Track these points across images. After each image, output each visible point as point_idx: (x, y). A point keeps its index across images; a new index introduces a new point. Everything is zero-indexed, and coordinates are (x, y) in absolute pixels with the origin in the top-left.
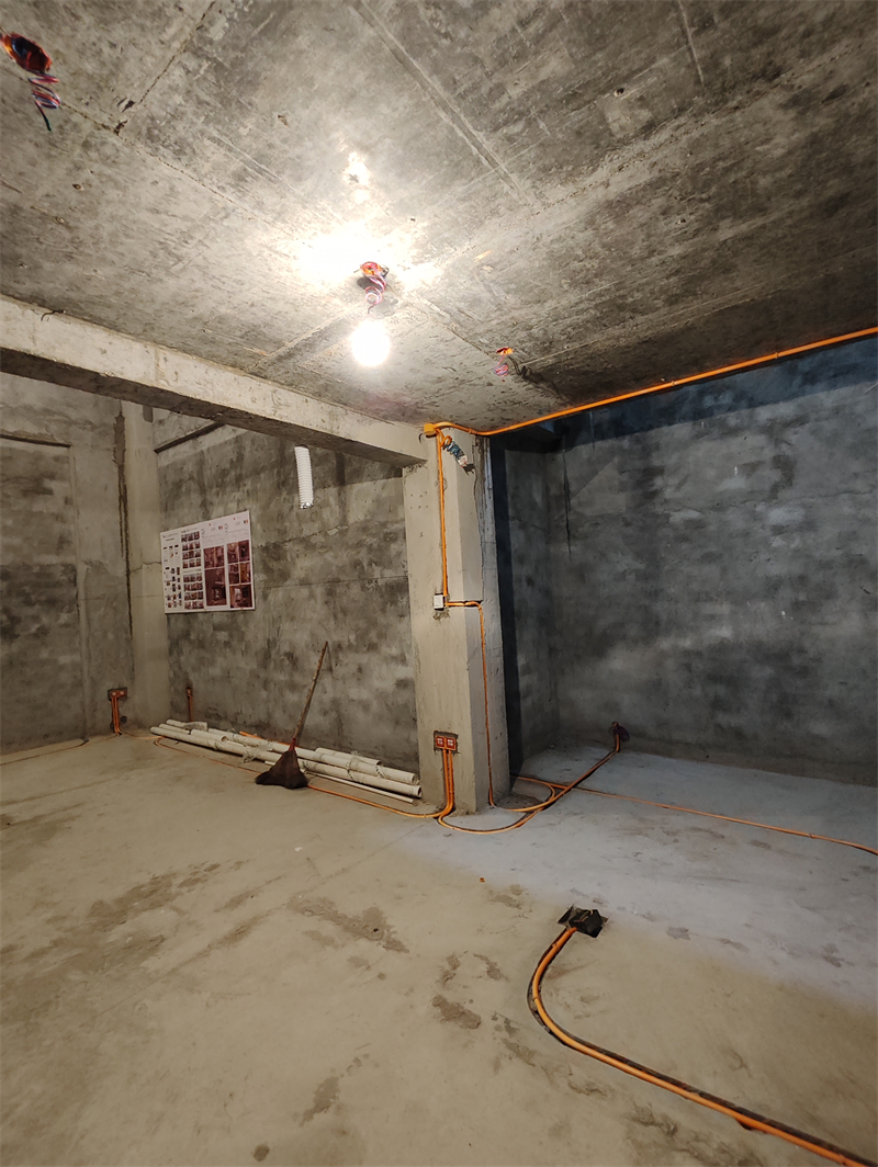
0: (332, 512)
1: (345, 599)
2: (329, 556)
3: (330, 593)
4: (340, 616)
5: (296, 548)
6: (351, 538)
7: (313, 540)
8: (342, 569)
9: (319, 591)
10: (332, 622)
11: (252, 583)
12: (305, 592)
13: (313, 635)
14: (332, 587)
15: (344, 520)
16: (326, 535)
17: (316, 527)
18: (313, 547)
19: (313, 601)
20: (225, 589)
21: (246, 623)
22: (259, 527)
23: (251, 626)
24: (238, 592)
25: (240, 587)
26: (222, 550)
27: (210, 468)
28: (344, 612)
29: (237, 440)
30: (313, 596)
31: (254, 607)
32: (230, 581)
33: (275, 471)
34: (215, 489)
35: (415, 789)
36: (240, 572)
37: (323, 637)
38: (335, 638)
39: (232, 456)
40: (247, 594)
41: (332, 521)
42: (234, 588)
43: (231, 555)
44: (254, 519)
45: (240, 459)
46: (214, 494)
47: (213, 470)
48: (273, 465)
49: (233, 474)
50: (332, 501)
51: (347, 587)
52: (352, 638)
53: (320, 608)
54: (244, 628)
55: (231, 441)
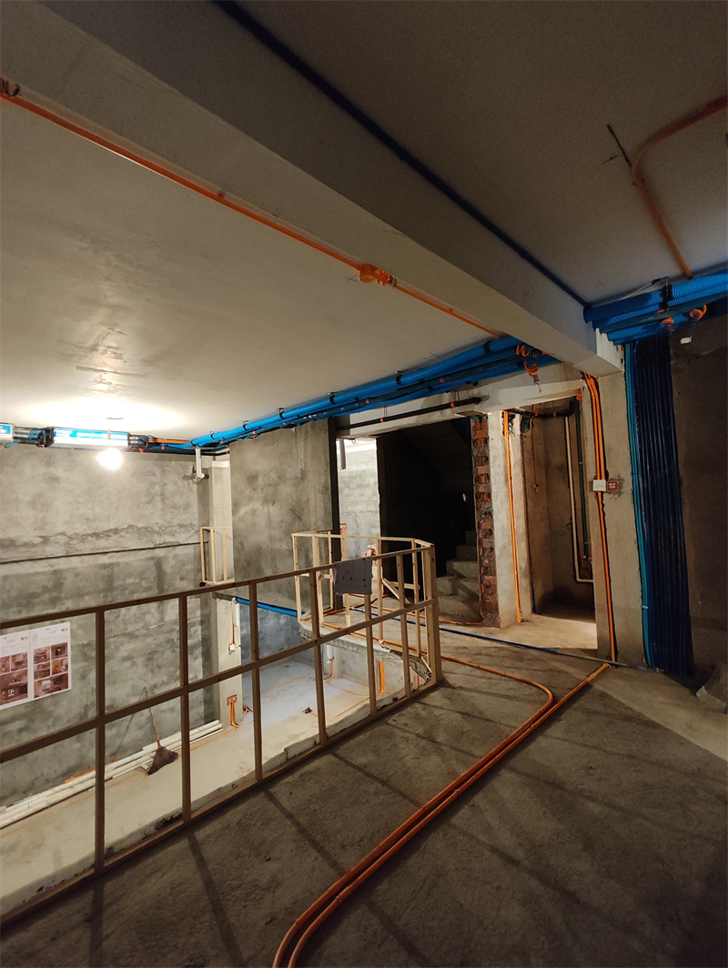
0: (152, 617)
2: (149, 640)
3: (150, 659)
4: (156, 670)
5: (121, 639)
6: (166, 628)
7: (136, 633)
8: (160, 645)
9: (140, 661)
10: (150, 674)
11: (70, 672)
12: (128, 664)
13: (133, 687)
14: (150, 656)
15: (162, 619)
16: (148, 629)
17: (140, 625)
18: (137, 637)
19: (134, 668)
20: (26, 686)
21: (56, 704)
22: (80, 631)
23: (64, 703)
24: (47, 683)
25: (51, 679)
26: (25, 656)
27: (9, 591)
28: (159, 667)
29: (55, 572)
30: (134, 664)
31: (70, 688)
32: (36, 677)
33: (102, 595)
34: (15, 609)
35: (220, 725)
36: (51, 668)
37: (142, 685)
38: (152, 682)
39: (46, 583)
40: (61, 682)
41: (153, 621)
42: (40, 682)
43: (40, 657)
44: (75, 627)
45: (58, 586)
46: (14, 612)
47: (13, 593)
48: (99, 592)
49: (46, 596)
50: (153, 611)
51: (163, 653)
52: (165, 679)
53: (140, 669)
54: (51, 709)
55: (45, 573)
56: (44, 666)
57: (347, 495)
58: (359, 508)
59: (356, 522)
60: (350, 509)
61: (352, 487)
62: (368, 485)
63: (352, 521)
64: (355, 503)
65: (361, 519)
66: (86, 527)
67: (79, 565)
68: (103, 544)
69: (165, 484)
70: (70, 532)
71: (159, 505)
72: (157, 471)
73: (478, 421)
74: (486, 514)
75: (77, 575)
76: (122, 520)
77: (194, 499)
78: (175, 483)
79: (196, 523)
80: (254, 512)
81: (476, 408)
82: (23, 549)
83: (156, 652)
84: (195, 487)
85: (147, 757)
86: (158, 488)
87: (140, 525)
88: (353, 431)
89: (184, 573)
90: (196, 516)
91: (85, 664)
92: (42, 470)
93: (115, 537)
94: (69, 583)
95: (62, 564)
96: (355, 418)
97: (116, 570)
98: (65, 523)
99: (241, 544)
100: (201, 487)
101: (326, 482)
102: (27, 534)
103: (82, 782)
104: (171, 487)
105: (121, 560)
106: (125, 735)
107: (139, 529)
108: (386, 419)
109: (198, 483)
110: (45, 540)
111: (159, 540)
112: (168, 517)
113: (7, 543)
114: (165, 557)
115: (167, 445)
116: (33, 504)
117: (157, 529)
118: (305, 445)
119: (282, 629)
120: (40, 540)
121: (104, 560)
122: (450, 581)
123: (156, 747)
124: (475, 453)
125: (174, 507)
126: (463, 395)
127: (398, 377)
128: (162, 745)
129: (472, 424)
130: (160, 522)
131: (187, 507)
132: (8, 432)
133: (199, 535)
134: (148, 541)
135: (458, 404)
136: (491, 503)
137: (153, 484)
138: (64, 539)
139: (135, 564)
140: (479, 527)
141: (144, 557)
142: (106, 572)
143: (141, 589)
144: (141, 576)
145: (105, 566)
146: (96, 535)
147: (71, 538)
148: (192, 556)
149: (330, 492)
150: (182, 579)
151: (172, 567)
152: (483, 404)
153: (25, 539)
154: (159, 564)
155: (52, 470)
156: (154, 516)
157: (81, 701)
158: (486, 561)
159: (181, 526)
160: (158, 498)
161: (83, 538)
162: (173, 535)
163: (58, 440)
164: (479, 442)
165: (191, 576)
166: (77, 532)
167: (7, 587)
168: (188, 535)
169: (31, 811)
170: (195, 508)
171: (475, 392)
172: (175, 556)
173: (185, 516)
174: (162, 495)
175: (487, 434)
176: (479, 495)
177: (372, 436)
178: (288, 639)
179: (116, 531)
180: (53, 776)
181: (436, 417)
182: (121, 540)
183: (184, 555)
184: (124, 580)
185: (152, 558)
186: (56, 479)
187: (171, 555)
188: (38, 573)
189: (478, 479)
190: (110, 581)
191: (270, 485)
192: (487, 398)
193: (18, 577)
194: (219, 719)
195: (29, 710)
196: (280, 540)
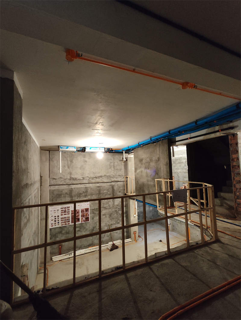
1: (113, 217)
2: (110, 210)
3: (110, 216)
4: (112, 219)
6: (115, 207)
7: (107, 207)
8: (113, 212)
9: (108, 216)
10: (110, 220)
11: (89, 216)
13: (106, 224)
15: (114, 204)
16: (110, 206)
17: (107, 205)
18: (107, 209)
20: (79, 219)
21: (86, 225)
22: (92, 205)
23: (88, 225)
24: (84, 219)
25: (85, 218)
26: (79, 210)
27: (75, 192)
28: (113, 219)
29: (86, 188)
30: (106, 217)
31: (89, 221)
32: (81, 217)
33: (97, 195)
34: (77, 197)
35: (131, 240)
36: (85, 214)
37: (108, 223)
38: (111, 223)
39: (84, 191)
40: (87, 219)
41: (111, 204)
42: (82, 218)
43: (82, 211)
44: (91, 204)
45: (87, 191)
46: (76, 198)
47: (76, 193)
48: (97, 194)
49: (84, 194)
50: (111, 201)
51: (114, 214)
52: (115, 222)
53: (108, 219)
54: (85, 226)
55: (83, 188)
56: (83, 214)
57: (174, 166)
58: (179, 171)
59: (178, 176)
60: (175, 171)
61: (176, 163)
62: (182, 163)
63: (176, 175)
64: (177, 169)
65: (180, 175)
66: (93, 175)
67: (92, 186)
68: (98, 180)
69: (115, 163)
70: (89, 177)
71: (113, 169)
72: (112, 158)
73: (233, 136)
74: (237, 174)
75: (91, 189)
76: (102, 174)
77: (123, 167)
78: (117, 162)
79: (123, 175)
80: (142, 171)
81: (232, 131)
82: (78, 181)
83: (112, 214)
84: (123, 163)
85: (110, 246)
86: (112, 164)
87: (108, 175)
88: (177, 143)
89: (120, 190)
90: (124, 173)
91: (93, 215)
92: (83, 159)
93: (101, 178)
94: (89, 191)
95: (88, 185)
96: (178, 138)
97: (101, 188)
98: (88, 174)
99: (138, 182)
100: (125, 163)
101: (167, 161)
102: (79, 177)
103: (93, 249)
104: (116, 164)
105: (102, 185)
106: (104, 238)
107: (107, 176)
108: (190, 138)
109: (124, 162)
110: (84, 178)
111: (113, 180)
112: (115, 173)
113: (75, 179)
114: (115, 185)
115: (115, 151)
116: (81, 168)
117: (112, 176)
118: (159, 149)
119: (151, 212)
120: (82, 178)
121: (98, 185)
122: (219, 200)
123: (112, 243)
124: (231, 149)
125: (117, 169)
126: (225, 126)
127: (196, 122)
128: (114, 243)
129: (230, 137)
130: (113, 174)
131: (121, 170)
132: (75, 149)
133: (124, 179)
134: (110, 180)
135: (222, 130)
136: (240, 170)
137: (111, 163)
138: (88, 178)
139: (106, 186)
140: (234, 179)
141: (109, 184)
142: (98, 188)
143: (108, 194)
144: (108, 190)
145: (98, 187)
146: (96, 177)
147: (90, 178)
148: (122, 185)
149: (169, 165)
150: (119, 192)
151: (117, 188)
152: (235, 129)
153: (79, 178)
154: (113, 187)
155: (85, 159)
156: (112, 173)
157: (92, 225)
158: (238, 194)
159: (119, 175)
160: (112, 167)
161: (93, 178)
162: (117, 178)
163: (86, 150)
164: (233, 145)
165: (122, 191)
166: (91, 176)
167: (75, 191)
168: (121, 178)
169: (81, 254)
170: (123, 170)
171: (231, 125)
172: (117, 185)
173: (120, 173)
174: (114, 166)
175: (237, 141)
176: (234, 167)
177: (184, 145)
178: (153, 215)
179: (101, 176)
180: (86, 245)
181: (213, 136)
182: (103, 179)
183: (120, 185)
184: (103, 191)
185: (111, 185)
186: (86, 161)
187: (116, 184)
188: (82, 188)
189: (233, 160)
190: (100, 191)
191: (147, 163)
192: (237, 126)
193: (77, 188)
194: (131, 238)
195: (80, 225)
196: (151, 181)
